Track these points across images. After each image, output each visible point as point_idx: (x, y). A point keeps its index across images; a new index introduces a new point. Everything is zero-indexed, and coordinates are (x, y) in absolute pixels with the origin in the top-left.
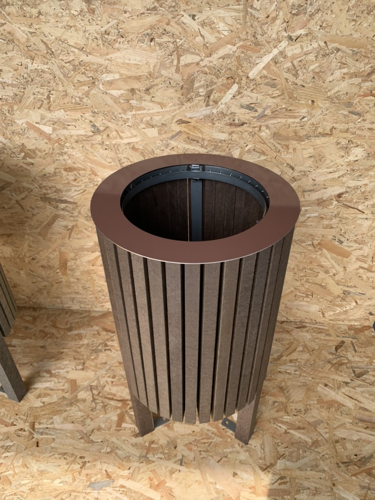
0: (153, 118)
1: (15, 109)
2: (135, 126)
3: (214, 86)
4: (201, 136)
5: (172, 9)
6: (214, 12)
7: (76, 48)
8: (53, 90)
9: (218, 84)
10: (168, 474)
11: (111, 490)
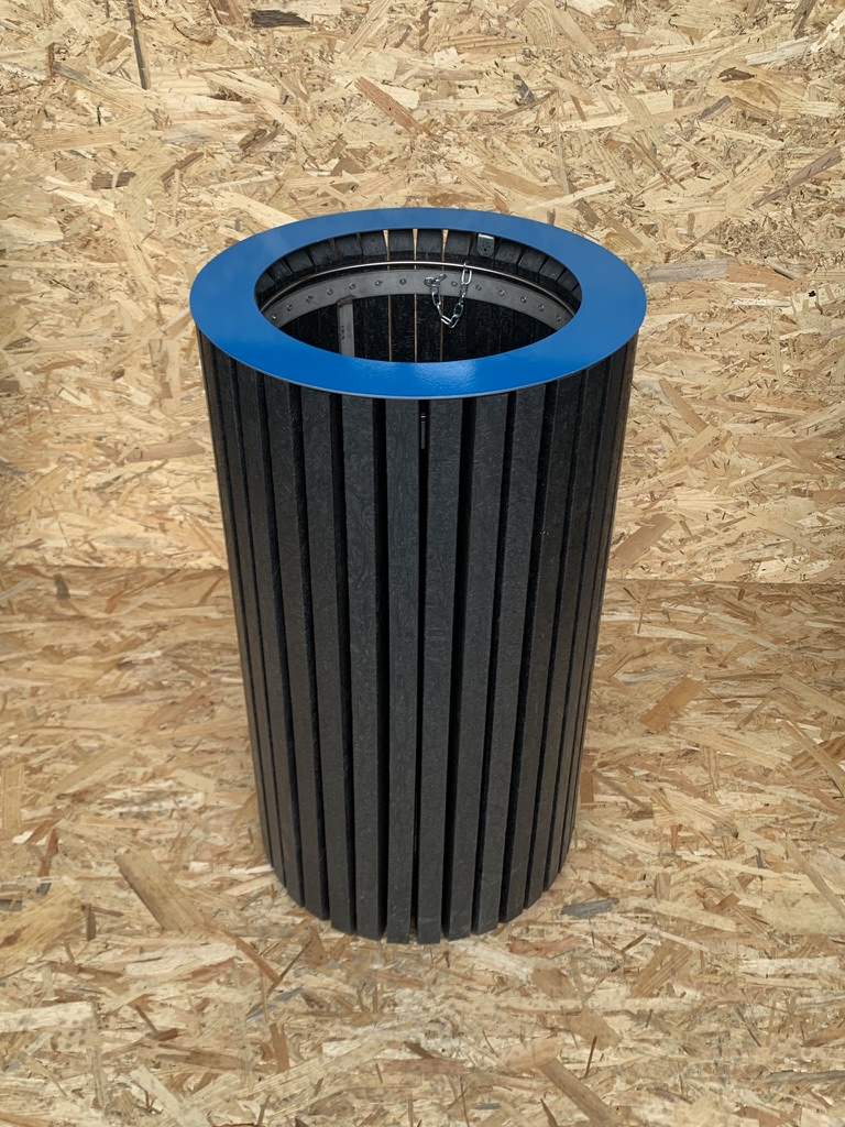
0: (668, 65)
1: (337, 48)
2: (621, 87)
4: (773, 108)
10: (737, 884)
11: (618, 918)
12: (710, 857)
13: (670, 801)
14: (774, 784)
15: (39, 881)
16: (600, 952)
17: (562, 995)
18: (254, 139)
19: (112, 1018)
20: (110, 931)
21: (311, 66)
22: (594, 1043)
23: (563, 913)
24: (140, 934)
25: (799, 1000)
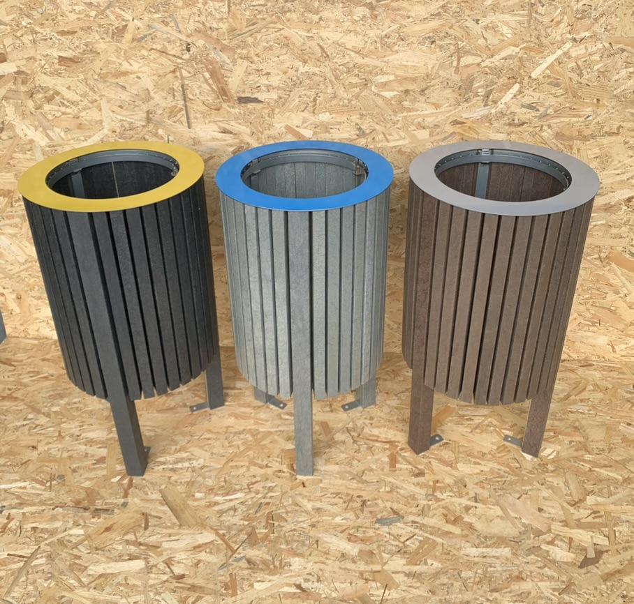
0: (426, 119)
1: (276, 112)
2: (405, 128)
3: (495, 86)
4: (476, 137)
5: (456, 14)
6: (499, 17)
7: (353, 51)
8: (321, 92)
9: (499, 84)
10: (463, 510)
11: (402, 525)
12: (451, 496)
13: (434, 468)
14: (487, 460)
15: (122, 500)
16: (393, 543)
17: (372, 563)
18: (238, 150)
19: (154, 568)
20: (154, 526)
21: (264, 120)
22: (386, 587)
23: (376, 523)
24: (170, 527)
25: (489, 569)
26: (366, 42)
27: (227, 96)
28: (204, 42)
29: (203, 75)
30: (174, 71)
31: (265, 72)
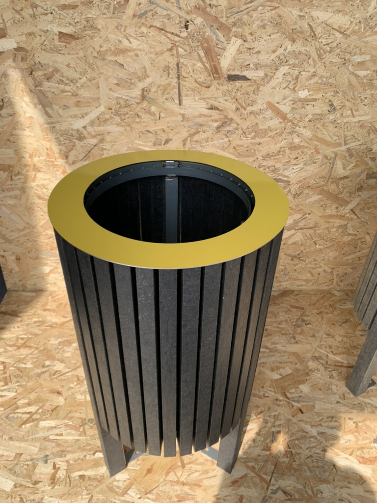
18: (222, 125)
21: (249, 96)
26: (352, 22)
27: (218, 74)
28: (202, 20)
29: (198, 53)
30: (171, 50)
31: (256, 50)
